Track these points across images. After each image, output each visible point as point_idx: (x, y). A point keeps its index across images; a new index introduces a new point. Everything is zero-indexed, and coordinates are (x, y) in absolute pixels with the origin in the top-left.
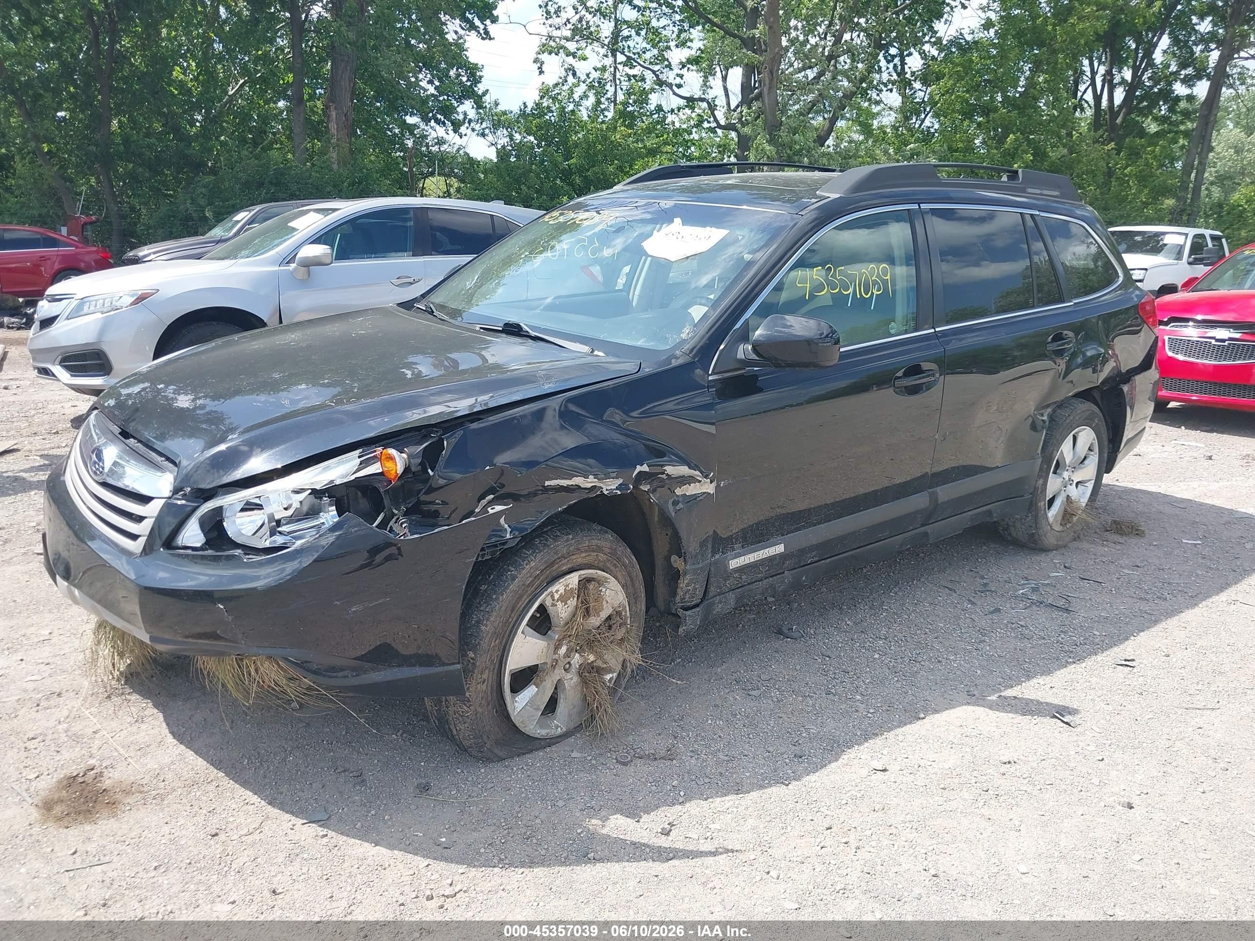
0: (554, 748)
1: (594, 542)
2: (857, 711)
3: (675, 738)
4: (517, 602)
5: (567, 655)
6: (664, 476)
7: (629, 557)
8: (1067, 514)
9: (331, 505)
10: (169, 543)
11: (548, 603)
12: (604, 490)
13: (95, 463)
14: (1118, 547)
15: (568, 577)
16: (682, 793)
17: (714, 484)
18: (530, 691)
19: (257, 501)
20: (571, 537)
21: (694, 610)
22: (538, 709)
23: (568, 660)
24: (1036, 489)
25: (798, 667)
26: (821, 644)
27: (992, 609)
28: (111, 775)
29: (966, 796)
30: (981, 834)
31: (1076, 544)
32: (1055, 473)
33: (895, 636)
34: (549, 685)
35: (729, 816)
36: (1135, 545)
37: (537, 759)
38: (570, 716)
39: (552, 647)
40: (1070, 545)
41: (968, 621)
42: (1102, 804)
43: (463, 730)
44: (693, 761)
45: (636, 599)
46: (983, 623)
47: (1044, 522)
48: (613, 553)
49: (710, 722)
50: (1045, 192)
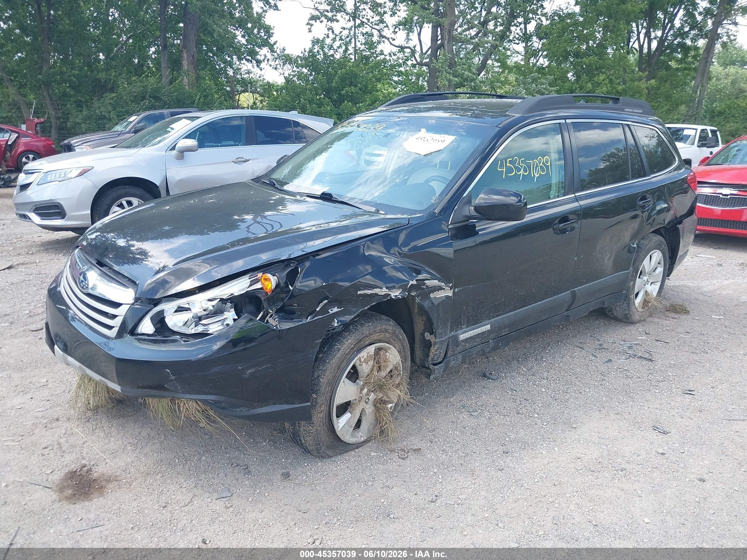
0: (360, 449)
1: (384, 327)
2: (536, 424)
3: (431, 442)
4: (341, 364)
5: (368, 394)
6: (425, 287)
7: (402, 336)
8: (645, 302)
9: (231, 308)
10: (133, 332)
11: (357, 364)
12: (392, 296)
13: (82, 281)
14: (675, 321)
15: (369, 348)
16: (440, 477)
17: (452, 290)
18: (347, 416)
19: (187, 306)
20: (370, 324)
21: (439, 365)
22: (351, 427)
23: (368, 397)
24: (629, 287)
25: (498, 397)
26: (510, 383)
27: (607, 360)
28: (97, 470)
29: (607, 475)
30: (619, 499)
31: (650, 319)
32: (639, 277)
33: (553, 377)
34: (357, 412)
35: (470, 490)
36: (685, 319)
37: (351, 456)
38: (369, 430)
39: (359, 389)
40: (647, 320)
41: (594, 367)
42: (687, 479)
43: (308, 441)
44: (444, 456)
45: (406, 359)
46: (603, 368)
47: (633, 307)
48: (394, 333)
49: (451, 432)
50: (634, 111)
